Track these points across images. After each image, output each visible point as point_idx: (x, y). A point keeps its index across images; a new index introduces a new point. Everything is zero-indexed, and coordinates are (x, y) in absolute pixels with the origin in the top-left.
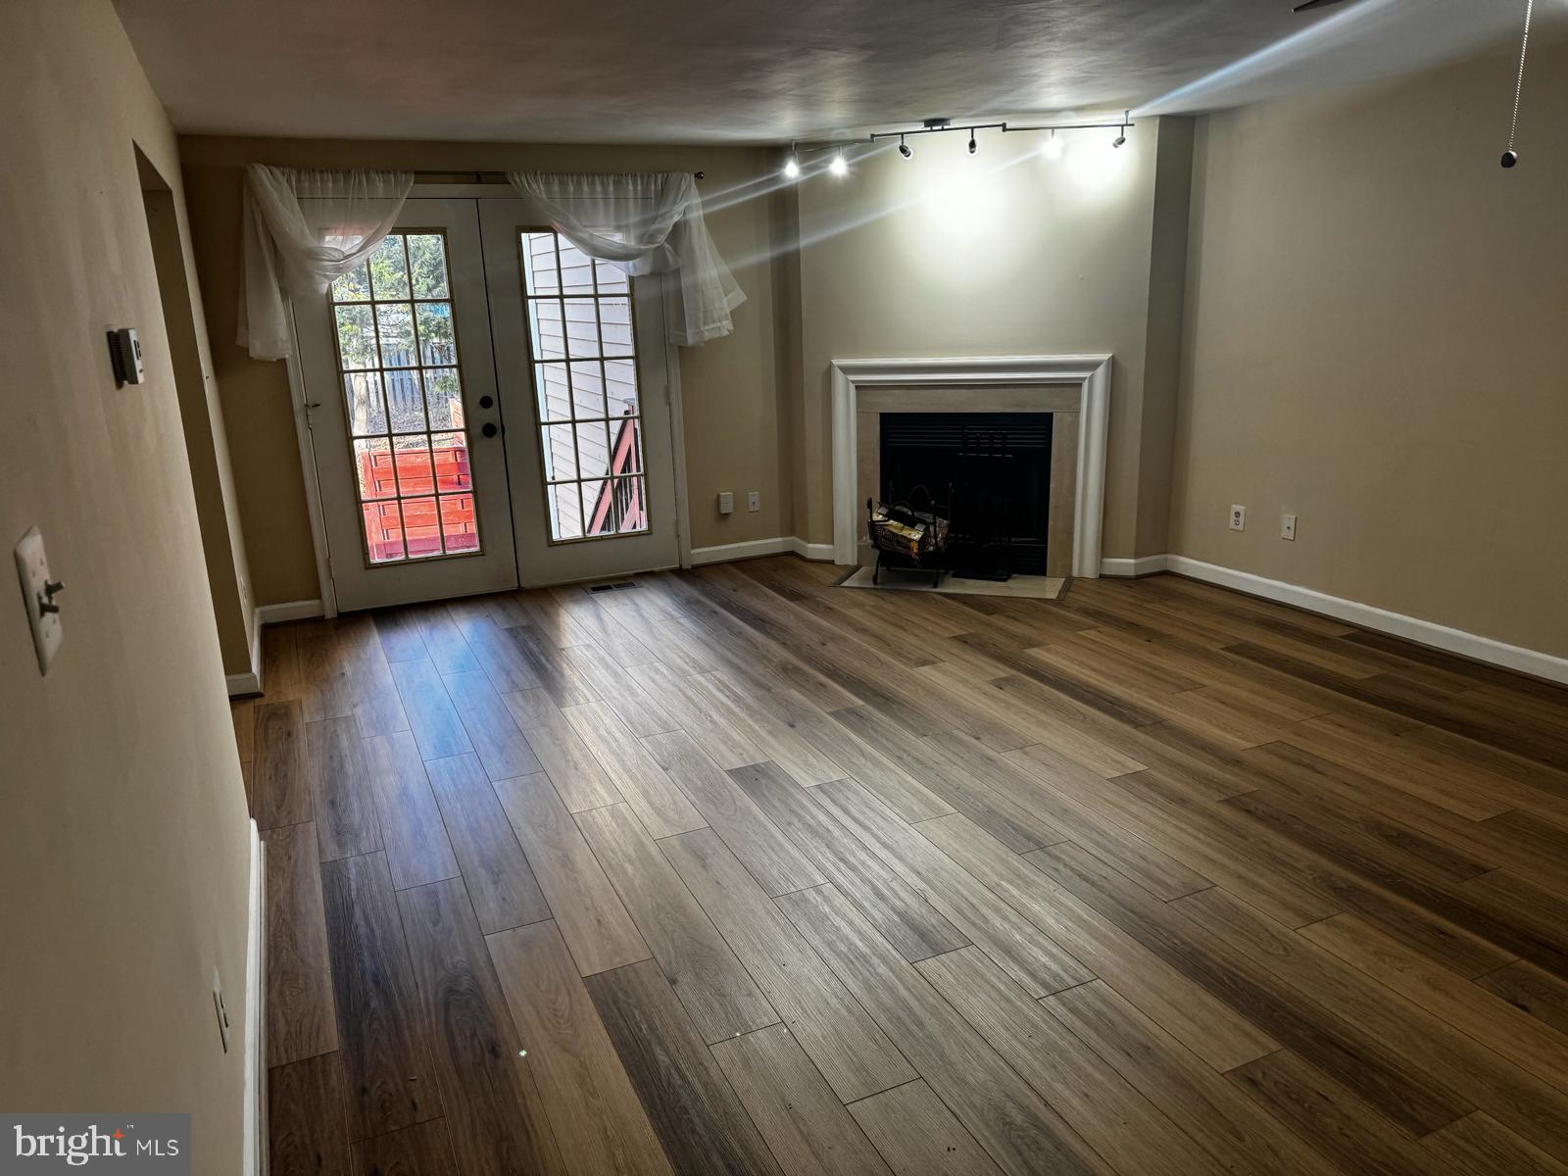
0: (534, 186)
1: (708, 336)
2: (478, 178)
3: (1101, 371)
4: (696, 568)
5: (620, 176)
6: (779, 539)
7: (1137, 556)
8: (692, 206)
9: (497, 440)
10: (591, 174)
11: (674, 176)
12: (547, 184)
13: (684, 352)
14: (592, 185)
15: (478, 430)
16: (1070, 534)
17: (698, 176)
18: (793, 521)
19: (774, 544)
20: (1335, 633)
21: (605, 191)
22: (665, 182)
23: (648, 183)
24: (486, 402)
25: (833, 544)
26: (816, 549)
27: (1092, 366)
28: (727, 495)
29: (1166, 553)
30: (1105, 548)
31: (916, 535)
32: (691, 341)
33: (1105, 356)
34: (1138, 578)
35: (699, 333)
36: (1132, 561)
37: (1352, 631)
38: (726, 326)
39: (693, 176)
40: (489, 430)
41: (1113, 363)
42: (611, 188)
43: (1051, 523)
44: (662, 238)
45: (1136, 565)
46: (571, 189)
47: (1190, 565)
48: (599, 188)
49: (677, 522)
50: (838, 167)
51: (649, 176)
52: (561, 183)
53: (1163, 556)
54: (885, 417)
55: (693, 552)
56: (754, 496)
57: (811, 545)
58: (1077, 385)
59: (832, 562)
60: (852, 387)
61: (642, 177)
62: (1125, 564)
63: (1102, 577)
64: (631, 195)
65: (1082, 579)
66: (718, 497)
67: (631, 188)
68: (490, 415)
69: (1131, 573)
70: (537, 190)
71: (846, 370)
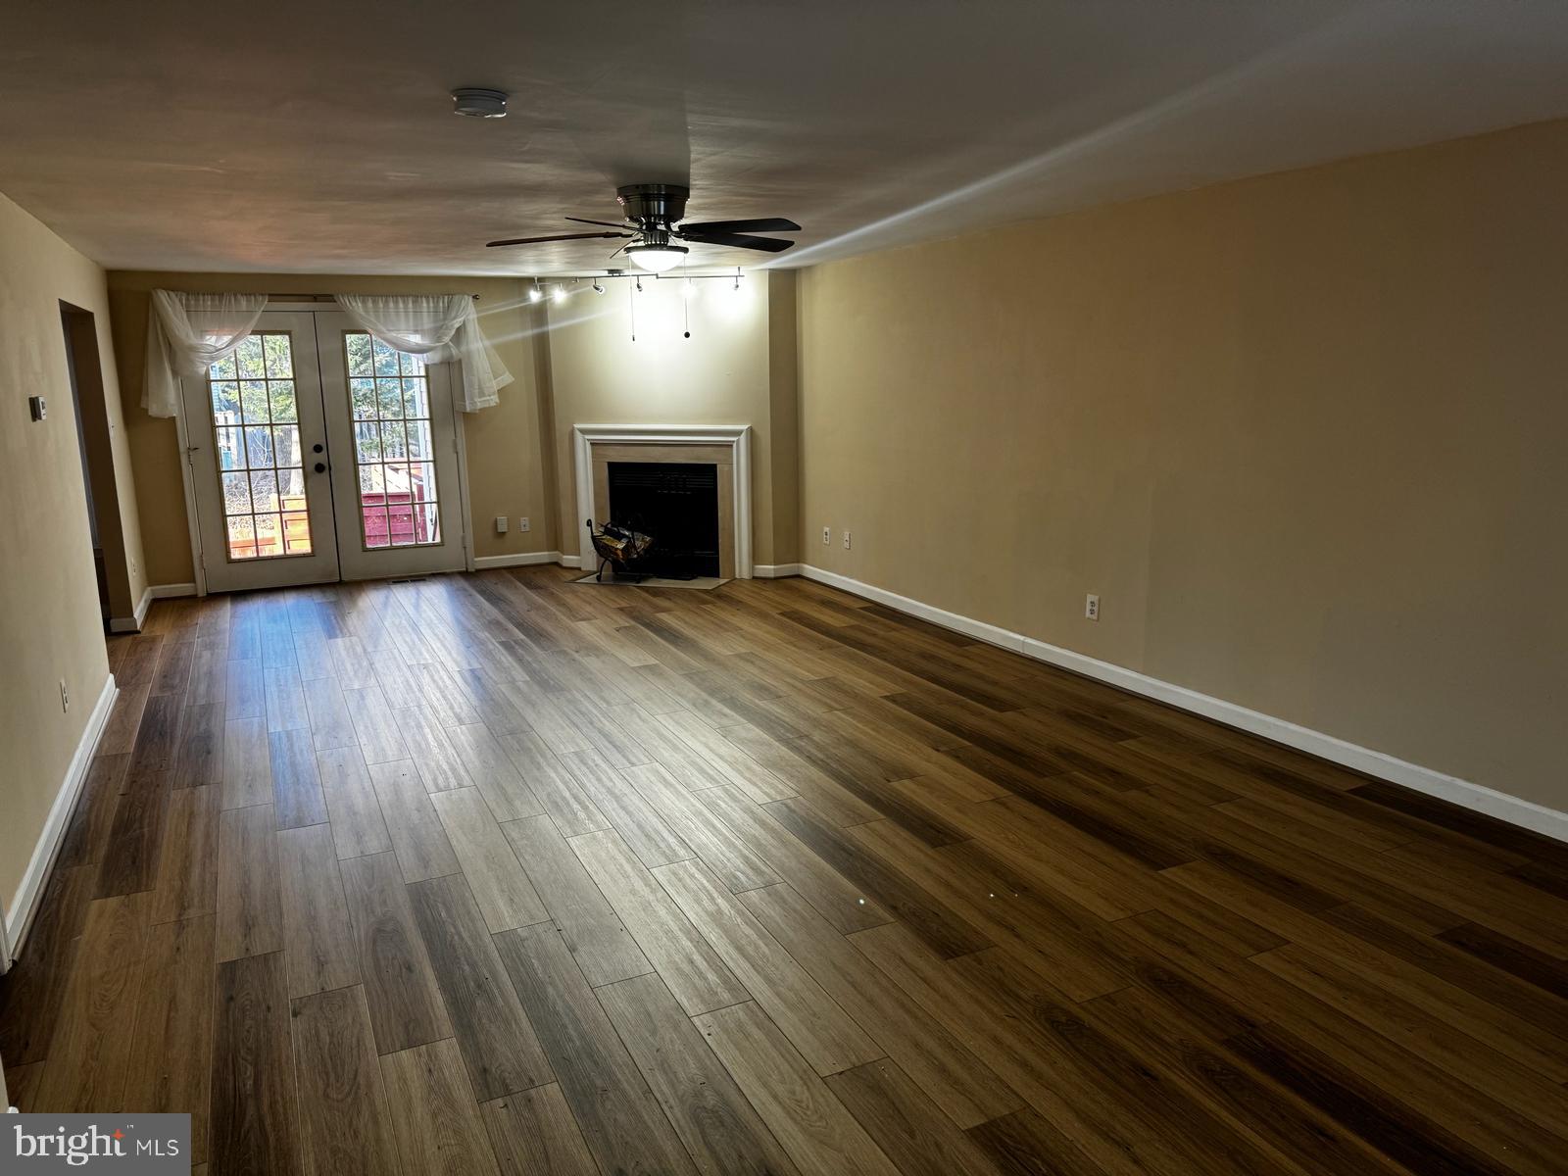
0: (354, 304)
1: (479, 406)
2: (315, 298)
3: (743, 438)
4: (478, 571)
5: (416, 298)
6: (546, 553)
7: (776, 564)
8: (468, 313)
9: (326, 474)
10: (396, 296)
11: (456, 298)
12: (364, 302)
13: (468, 417)
14: (396, 303)
15: (312, 468)
16: (733, 547)
17: (475, 297)
18: (555, 543)
19: (543, 556)
20: (856, 605)
21: (406, 307)
22: (449, 302)
23: (438, 302)
24: (318, 449)
25: (579, 555)
26: (569, 560)
27: (737, 433)
28: (503, 520)
29: (798, 562)
30: (756, 557)
31: (620, 546)
32: (468, 410)
33: (745, 427)
34: (776, 579)
35: (473, 403)
36: (772, 567)
37: (868, 605)
38: (494, 400)
39: (471, 299)
40: (320, 468)
41: (751, 432)
42: (410, 305)
43: (720, 541)
44: (447, 339)
45: (775, 569)
46: (381, 305)
47: (811, 571)
48: (401, 305)
49: (463, 538)
50: (559, 296)
51: (438, 297)
52: (374, 302)
53: (796, 565)
54: (611, 465)
55: (476, 559)
56: (524, 520)
57: (565, 557)
58: (729, 445)
59: (579, 569)
60: (588, 443)
61: (433, 298)
62: (768, 569)
63: (754, 578)
64: (425, 310)
65: (741, 580)
66: (496, 521)
67: (425, 305)
68: (321, 458)
69: (772, 575)
70: (357, 307)
71: (584, 432)
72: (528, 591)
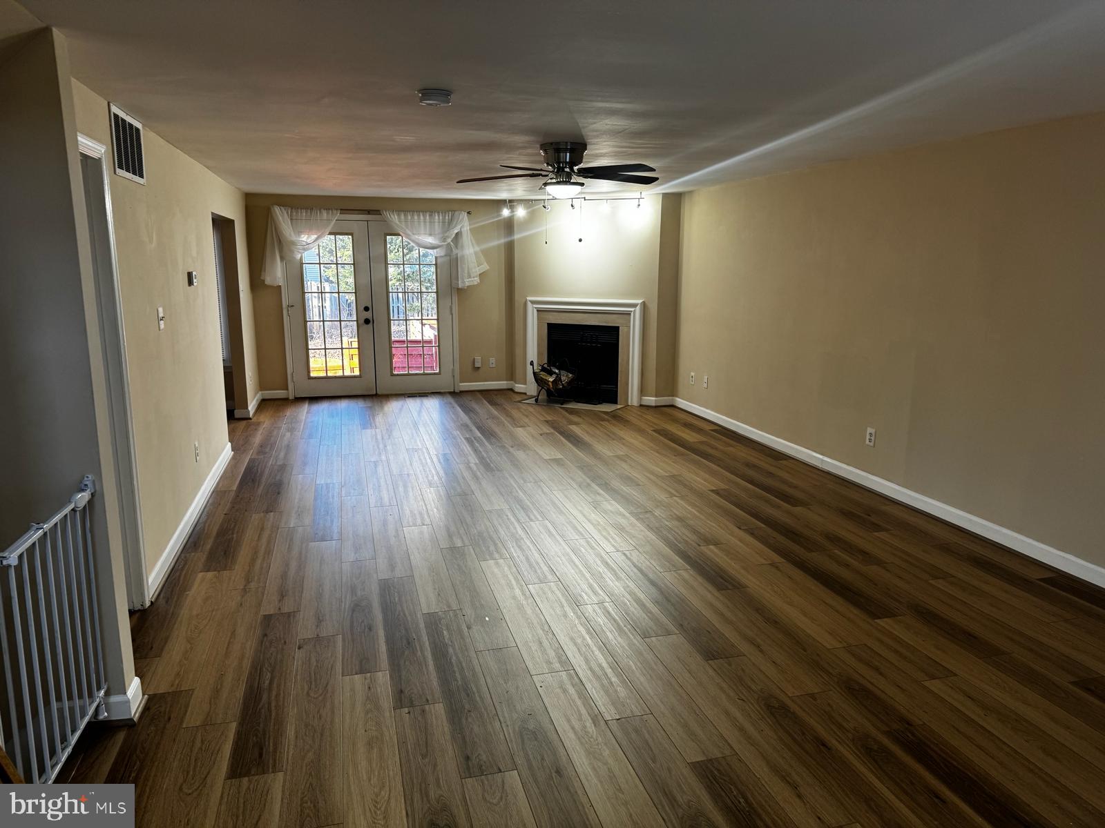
0: (392, 216)
1: (467, 284)
2: (369, 212)
3: (638, 308)
4: (462, 392)
5: (432, 213)
6: (505, 382)
7: (656, 397)
8: (464, 224)
9: (371, 325)
10: (418, 212)
11: (457, 213)
12: (398, 215)
13: (460, 291)
14: (419, 216)
15: (362, 321)
16: (627, 384)
17: (469, 213)
18: (511, 376)
19: (503, 384)
20: (707, 427)
21: (425, 219)
22: (453, 216)
23: (445, 216)
24: (366, 309)
25: (525, 384)
26: (519, 387)
27: (634, 306)
28: (478, 359)
29: (673, 396)
30: (643, 391)
31: (551, 379)
32: (460, 286)
33: (641, 301)
34: (656, 407)
35: (463, 282)
36: (654, 398)
37: (716, 428)
38: (476, 280)
39: (466, 213)
40: (367, 321)
41: (644, 304)
42: (428, 217)
43: (619, 379)
44: (449, 240)
45: (656, 400)
46: (409, 218)
47: (681, 403)
48: (422, 217)
49: (453, 370)
50: (521, 212)
51: (445, 213)
52: (405, 215)
53: (671, 398)
54: (549, 325)
55: (461, 384)
56: (492, 360)
57: (517, 385)
58: (628, 314)
59: (525, 394)
60: (535, 310)
61: (442, 213)
62: (651, 400)
63: (641, 405)
64: (437, 221)
65: (632, 406)
66: (474, 359)
67: (437, 217)
68: (368, 315)
69: (654, 404)
70: (394, 219)
71: (533, 302)
72: (490, 406)
